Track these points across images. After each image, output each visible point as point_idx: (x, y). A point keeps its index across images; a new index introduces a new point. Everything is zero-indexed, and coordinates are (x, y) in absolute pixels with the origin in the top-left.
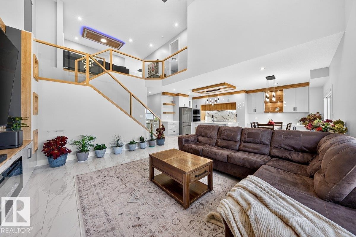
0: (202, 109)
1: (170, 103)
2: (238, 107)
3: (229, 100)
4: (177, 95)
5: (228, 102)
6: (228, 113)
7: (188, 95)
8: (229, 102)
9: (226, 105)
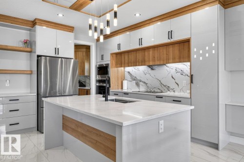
0: (114, 62)
1: (21, 45)
2: (195, 56)
3: (170, 34)
4: (34, 23)
5: (169, 41)
6: (173, 72)
7: (73, 28)
8: (172, 40)
9: (165, 50)
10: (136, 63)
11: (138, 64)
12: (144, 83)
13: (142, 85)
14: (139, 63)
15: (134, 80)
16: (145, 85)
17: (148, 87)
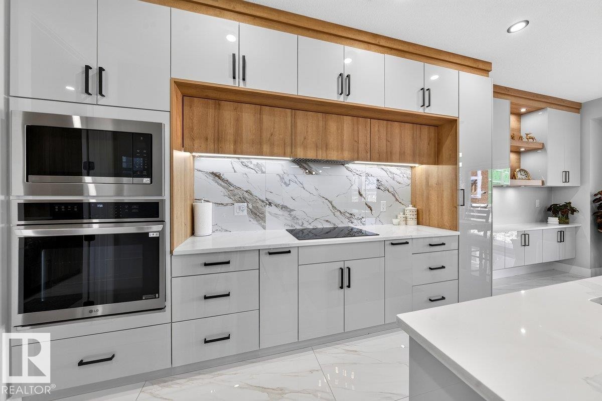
10: (261, 144)
11: (266, 148)
12: (284, 207)
13: (276, 215)
14: (272, 145)
15: (243, 200)
16: (286, 214)
17: (295, 218)
